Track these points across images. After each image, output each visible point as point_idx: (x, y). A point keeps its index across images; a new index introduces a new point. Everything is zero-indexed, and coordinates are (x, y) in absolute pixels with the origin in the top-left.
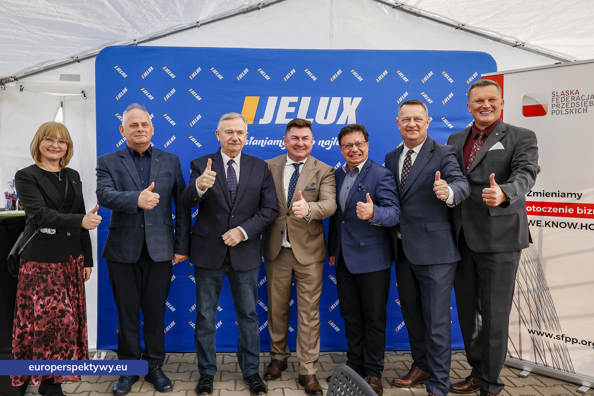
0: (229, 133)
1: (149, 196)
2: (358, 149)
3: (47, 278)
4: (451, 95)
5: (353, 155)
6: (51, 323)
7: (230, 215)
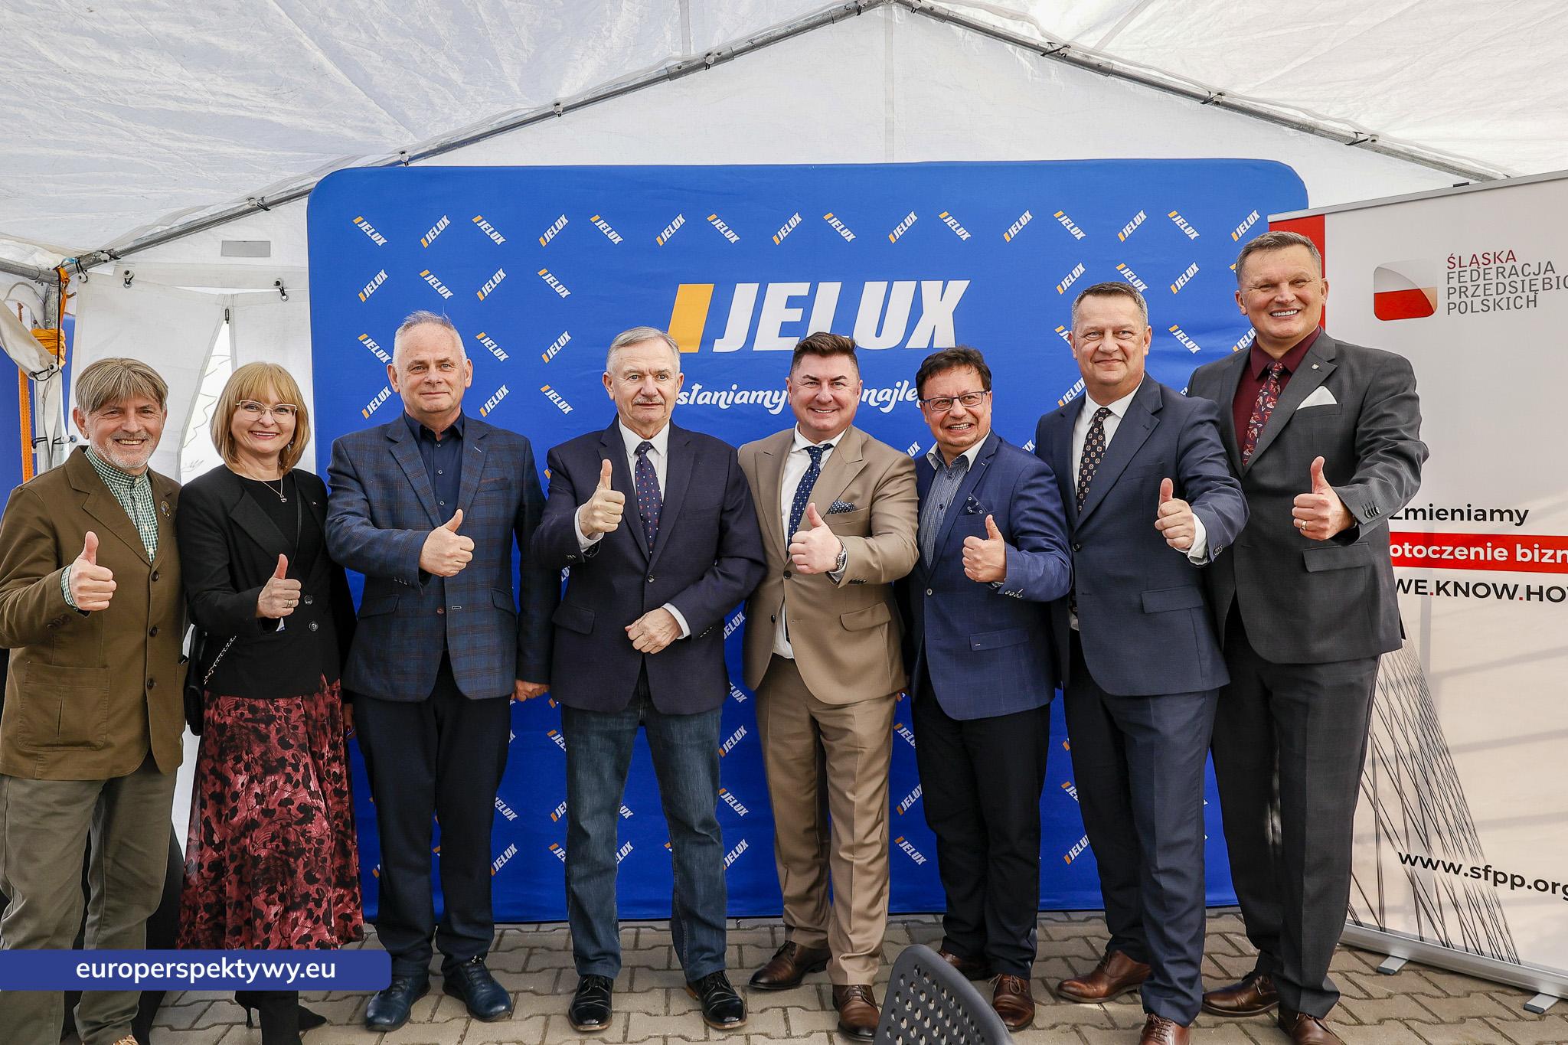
0: (633, 377)
1: (448, 544)
2: (966, 410)
3: (269, 731)
4: (1193, 270)
5: (953, 425)
6: (279, 837)
7: (646, 578)
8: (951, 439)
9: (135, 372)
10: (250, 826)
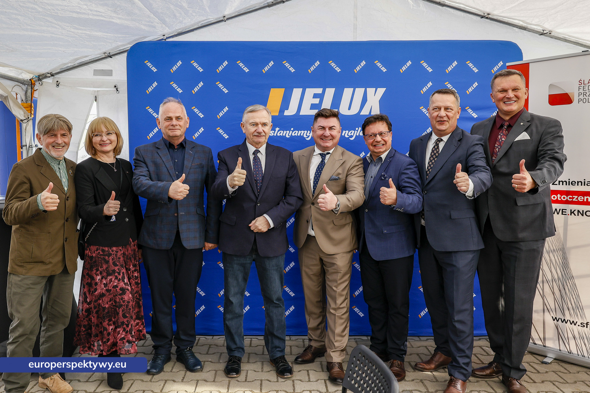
0: (253, 125)
1: (179, 187)
2: (382, 139)
3: (109, 259)
4: (476, 84)
5: (376, 145)
6: (113, 300)
7: (256, 203)
8: (376, 150)
9: (60, 120)
10: (102, 295)
